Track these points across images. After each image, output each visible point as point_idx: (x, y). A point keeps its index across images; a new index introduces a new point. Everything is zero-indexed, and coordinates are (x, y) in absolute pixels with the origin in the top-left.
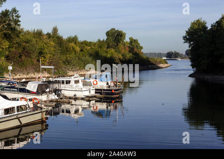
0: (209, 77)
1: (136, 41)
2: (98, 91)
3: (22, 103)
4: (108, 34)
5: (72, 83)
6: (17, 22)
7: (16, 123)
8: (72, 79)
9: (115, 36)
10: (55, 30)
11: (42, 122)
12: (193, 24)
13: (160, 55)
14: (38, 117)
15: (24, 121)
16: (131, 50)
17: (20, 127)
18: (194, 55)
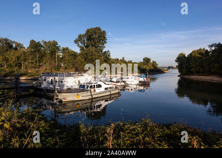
0: (186, 77)
1: (155, 62)
2: (140, 82)
3: (111, 86)
4: (144, 59)
5: (130, 78)
6: (109, 55)
7: (109, 93)
8: (130, 77)
9: (147, 60)
10: (123, 58)
11: (119, 93)
12: (179, 55)
13: (165, 67)
14: (117, 91)
15: (112, 93)
16: (153, 66)
17: (111, 95)
18: (180, 68)
